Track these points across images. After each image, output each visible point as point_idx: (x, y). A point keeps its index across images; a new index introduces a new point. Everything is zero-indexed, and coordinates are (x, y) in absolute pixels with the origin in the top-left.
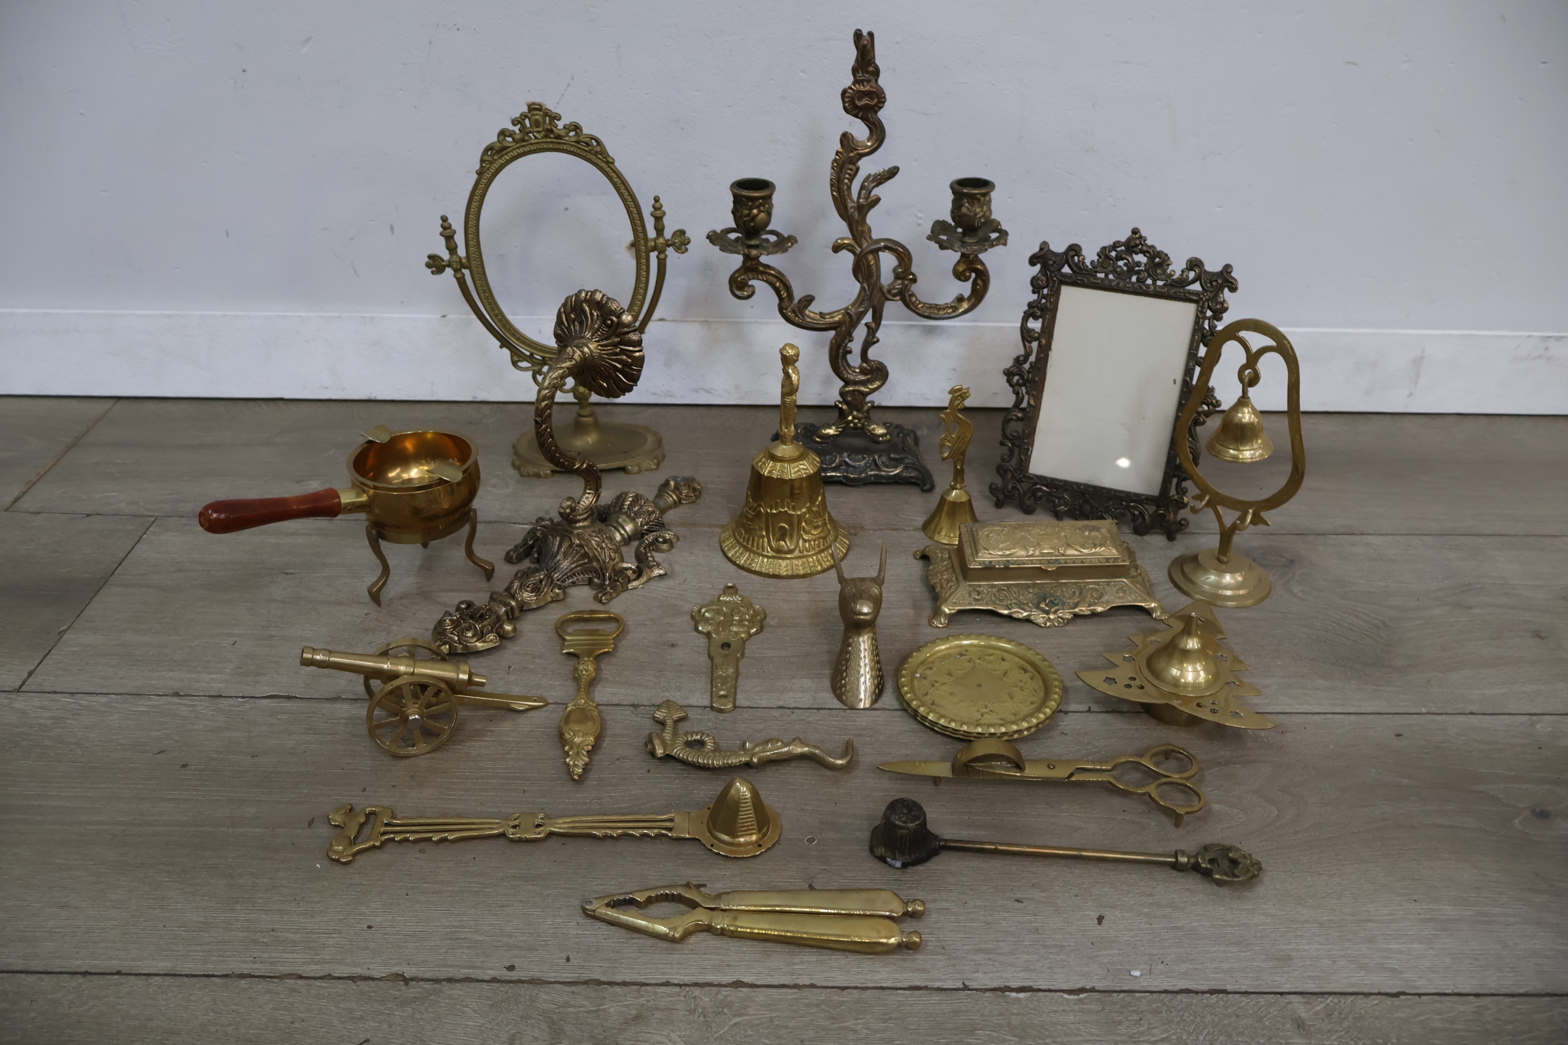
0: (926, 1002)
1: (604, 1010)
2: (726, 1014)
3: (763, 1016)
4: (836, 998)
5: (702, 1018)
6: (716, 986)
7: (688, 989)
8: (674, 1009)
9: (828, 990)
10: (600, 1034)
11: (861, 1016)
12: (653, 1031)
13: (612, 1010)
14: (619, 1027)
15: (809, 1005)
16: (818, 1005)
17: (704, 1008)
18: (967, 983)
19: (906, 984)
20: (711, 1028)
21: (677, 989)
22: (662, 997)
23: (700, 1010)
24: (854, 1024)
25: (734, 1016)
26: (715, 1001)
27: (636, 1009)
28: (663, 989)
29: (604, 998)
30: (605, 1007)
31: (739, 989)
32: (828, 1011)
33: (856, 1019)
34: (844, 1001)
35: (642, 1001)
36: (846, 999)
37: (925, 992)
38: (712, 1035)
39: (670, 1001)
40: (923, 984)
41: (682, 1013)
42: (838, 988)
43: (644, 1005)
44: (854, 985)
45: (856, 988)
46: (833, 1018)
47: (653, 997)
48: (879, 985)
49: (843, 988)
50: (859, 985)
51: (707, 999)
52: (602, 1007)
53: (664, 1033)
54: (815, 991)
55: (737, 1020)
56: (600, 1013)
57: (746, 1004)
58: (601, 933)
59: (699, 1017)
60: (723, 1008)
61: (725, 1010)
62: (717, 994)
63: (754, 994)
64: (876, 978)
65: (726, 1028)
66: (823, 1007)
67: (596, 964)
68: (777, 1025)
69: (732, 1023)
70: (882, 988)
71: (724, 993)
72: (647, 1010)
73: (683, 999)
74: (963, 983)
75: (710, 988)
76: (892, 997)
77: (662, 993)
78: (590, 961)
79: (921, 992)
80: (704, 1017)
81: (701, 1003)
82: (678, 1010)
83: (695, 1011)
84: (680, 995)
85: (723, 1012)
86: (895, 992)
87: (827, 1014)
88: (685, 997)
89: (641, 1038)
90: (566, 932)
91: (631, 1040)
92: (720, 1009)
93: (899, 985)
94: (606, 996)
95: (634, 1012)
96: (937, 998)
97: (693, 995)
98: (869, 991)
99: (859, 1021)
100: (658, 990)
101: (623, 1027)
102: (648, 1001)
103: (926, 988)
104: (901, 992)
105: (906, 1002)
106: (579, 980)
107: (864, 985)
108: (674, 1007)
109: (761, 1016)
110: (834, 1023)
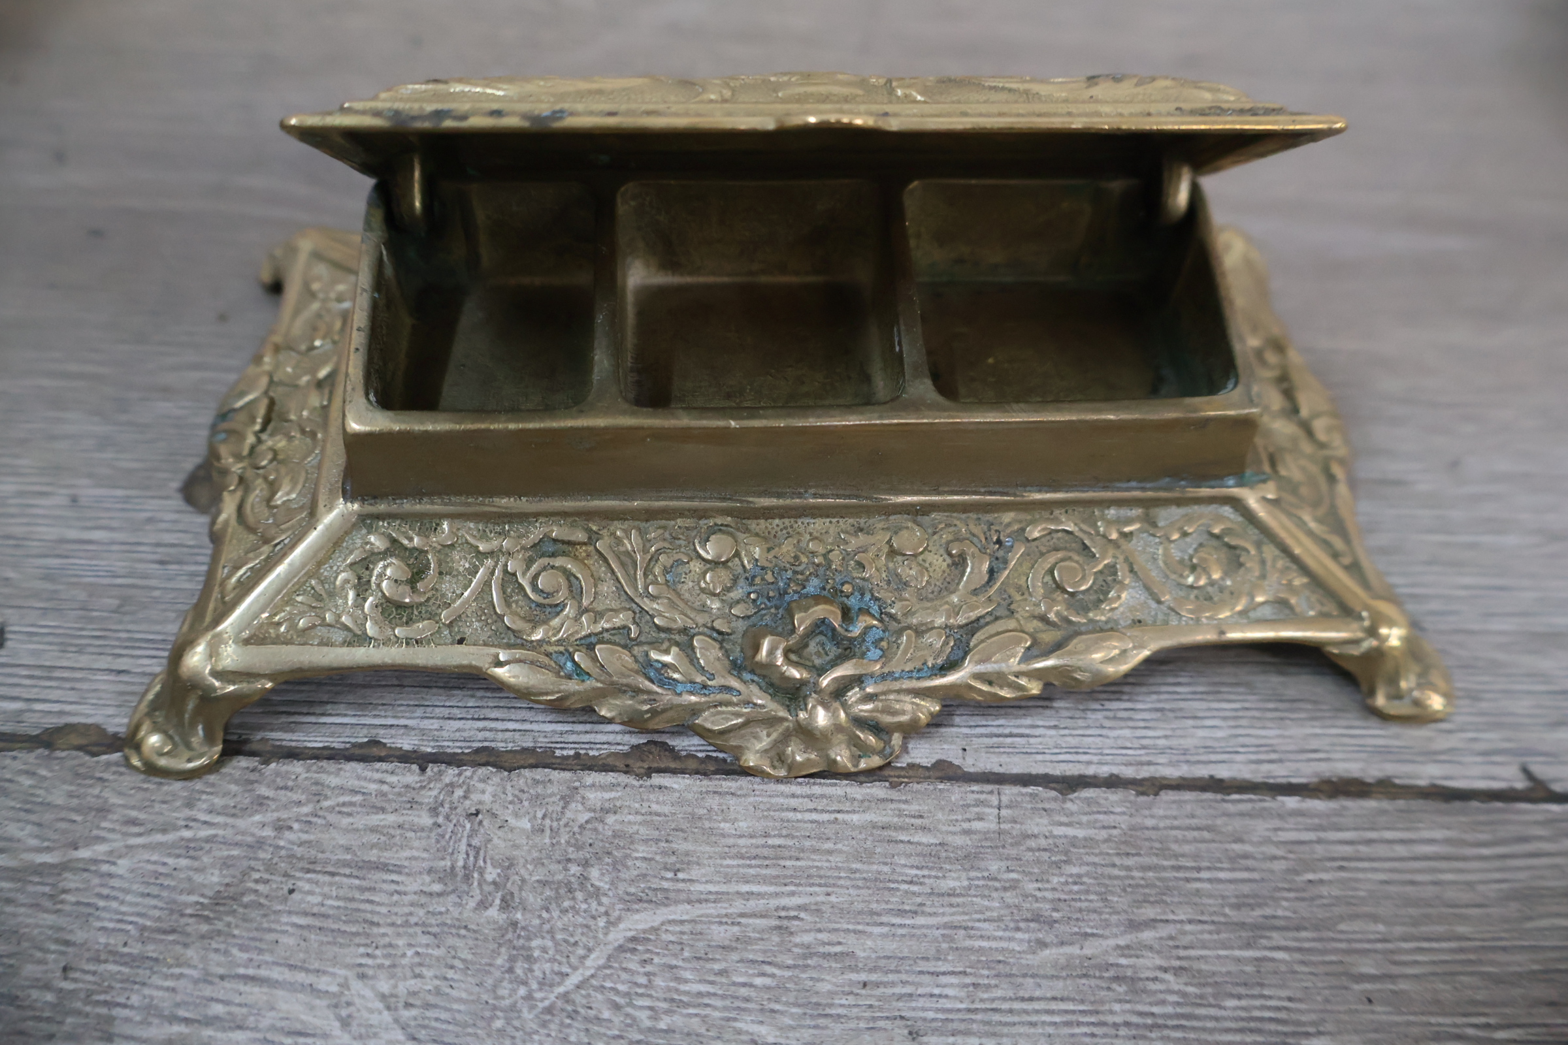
0: (1401, 850)
1: (85, 867)
2: (597, 893)
3: (752, 904)
4: (1038, 825)
5: (493, 912)
6: (562, 764)
7: (451, 773)
8: (384, 867)
9: (1010, 792)
10: (47, 987)
11: (1150, 912)
12: (276, 974)
13: (123, 866)
14: (135, 949)
15: (935, 857)
16: (970, 859)
17: (509, 865)
18: (1541, 770)
19: (1305, 771)
20: (529, 959)
21: (410, 776)
22: (341, 810)
23: (491, 874)
24: (1124, 950)
25: (634, 902)
26: (554, 832)
27: (226, 863)
28: (351, 774)
29: (103, 811)
30: (101, 848)
31: (657, 779)
32: (1013, 886)
33: (1134, 926)
34: (1074, 842)
35: (254, 824)
36: (1080, 833)
37: (1385, 804)
38: (529, 997)
39: (374, 830)
40: (1373, 771)
41: (412, 885)
42: (1045, 780)
43: (260, 843)
44: (1104, 771)
45: (1113, 782)
46: (1037, 918)
47: (305, 810)
48: (1203, 772)
49: (1070, 784)
50: (1129, 772)
51: (525, 824)
52: (84, 853)
53: (323, 983)
54: (957, 793)
55: (641, 921)
56: (71, 881)
57: (681, 846)
58: (152, 538)
59: (483, 905)
60: (586, 864)
61: (594, 873)
62: (566, 800)
63: (713, 802)
64: (1188, 743)
65: (596, 959)
66: (994, 866)
67: (104, 662)
68: (809, 952)
69: (617, 936)
70: (1215, 785)
71: (594, 797)
72: (270, 867)
73: (426, 820)
74: (1527, 772)
75: (539, 774)
76: (1261, 827)
77: (342, 789)
78: (80, 650)
79: (1371, 804)
80: (506, 905)
81: (499, 844)
82: (398, 869)
83: (467, 878)
84: (413, 804)
85: (584, 879)
86: (1269, 803)
87: (1011, 898)
88: (434, 811)
89: (218, 1009)
90: (18, 531)
91: (173, 1019)
92: (574, 869)
93: (1280, 773)
94: (115, 800)
95: (214, 878)
96: (1438, 834)
97: (469, 805)
98: (1167, 796)
99: (1147, 935)
100: (333, 781)
101: (151, 950)
102: (281, 827)
103: (1386, 788)
104: (1291, 802)
105: (1320, 850)
106: (21, 729)
107: (1145, 773)
108: (387, 856)
109: (738, 906)
110: (1042, 944)
